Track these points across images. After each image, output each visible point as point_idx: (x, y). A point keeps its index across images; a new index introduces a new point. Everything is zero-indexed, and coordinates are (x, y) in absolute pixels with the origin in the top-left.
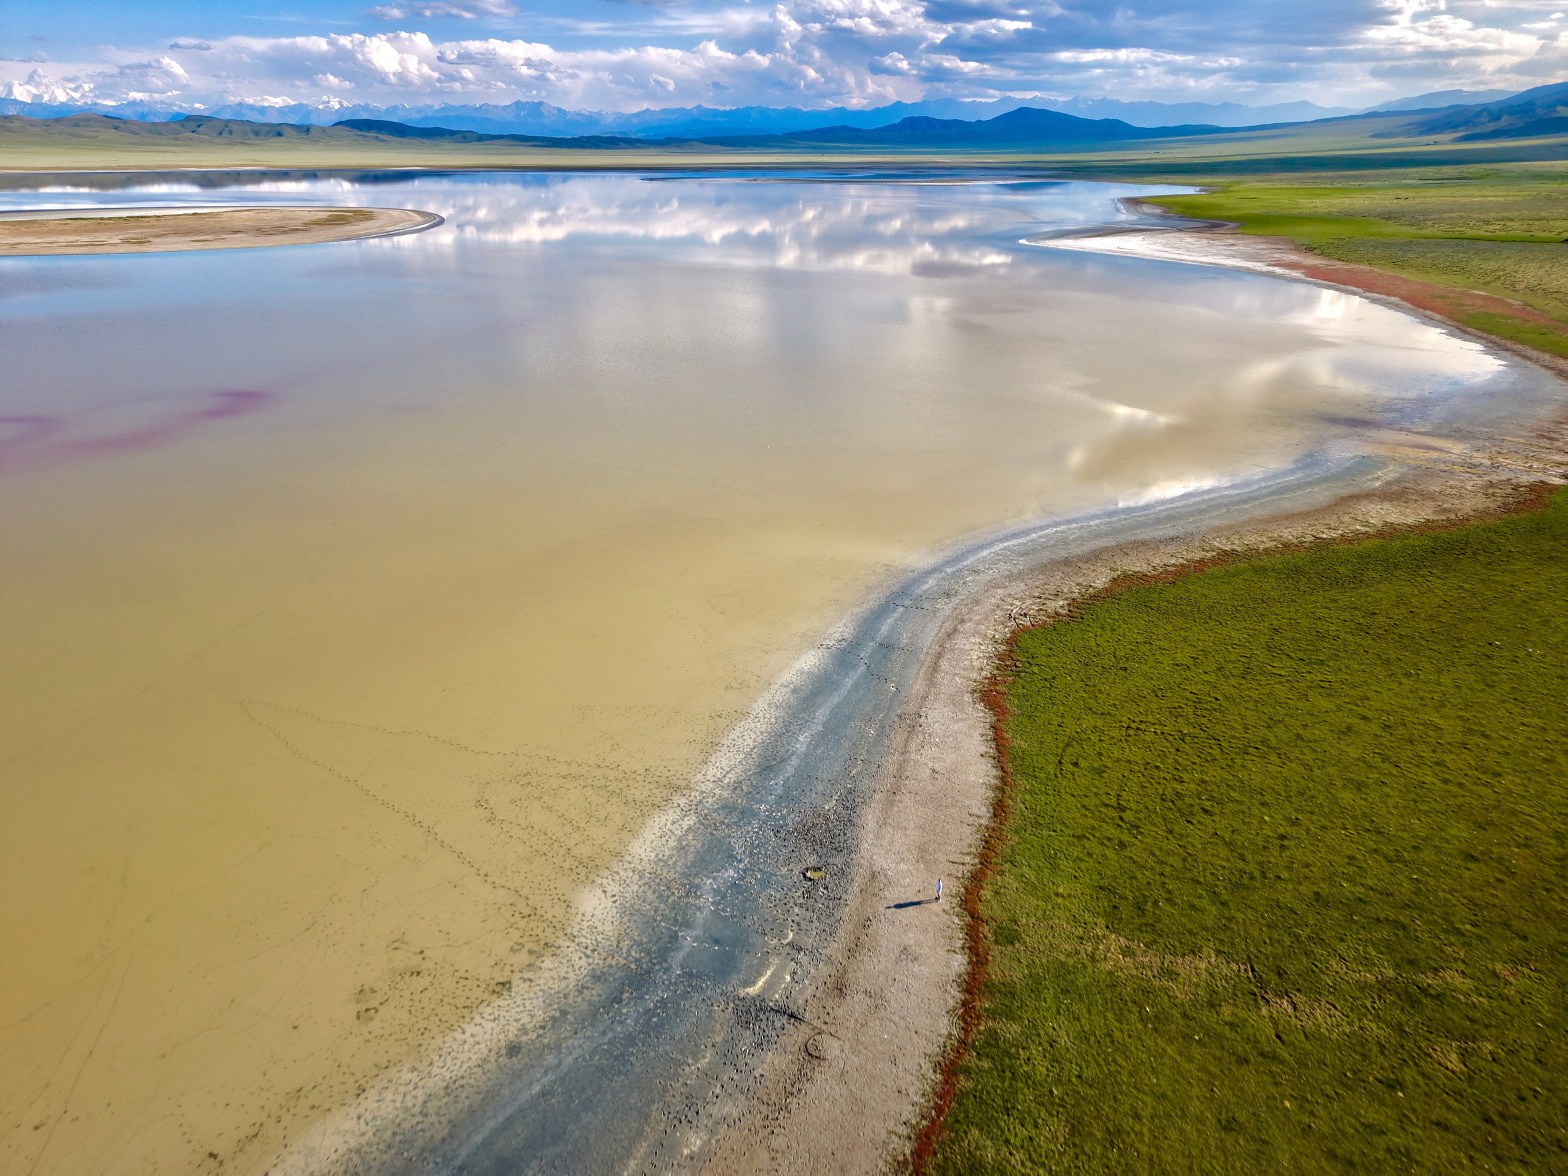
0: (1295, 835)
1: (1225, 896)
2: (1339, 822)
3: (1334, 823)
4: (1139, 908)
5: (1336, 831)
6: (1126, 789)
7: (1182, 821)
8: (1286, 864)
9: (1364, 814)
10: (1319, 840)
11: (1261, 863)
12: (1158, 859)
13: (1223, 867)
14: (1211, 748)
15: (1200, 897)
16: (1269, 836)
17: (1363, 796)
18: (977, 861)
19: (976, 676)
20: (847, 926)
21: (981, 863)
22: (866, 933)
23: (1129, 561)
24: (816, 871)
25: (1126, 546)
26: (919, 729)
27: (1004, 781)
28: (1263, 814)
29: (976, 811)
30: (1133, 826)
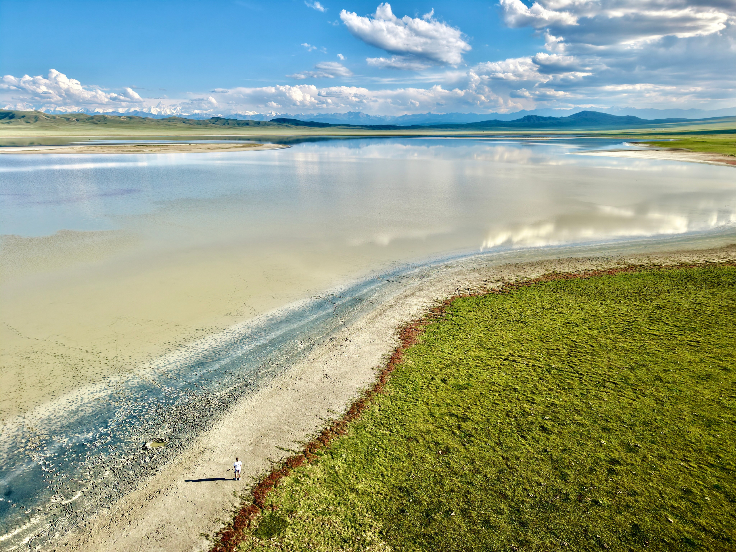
0: (629, 461)
1: (528, 515)
2: (680, 454)
3: (674, 453)
4: (427, 516)
5: (675, 462)
6: (478, 404)
7: (517, 436)
8: (609, 490)
9: (710, 450)
10: (653, 469)
11: (582, 486)
12: (475, 468)
13: (539, 484)
14: (573, 379)
15: (500, 512)
16: (600, 459)
17: (712, 432)
18: (302, 449)
19: (407, 319)
20: (134, 495)
21: (304, 452)
22: (144, 504)
23: (561, 267)
24: (158, 442)
25: (563, 260)
26: (339, 347)
27: (376, 388)
28: (601, 438)
29: (335, 408)
30: (467, 435)
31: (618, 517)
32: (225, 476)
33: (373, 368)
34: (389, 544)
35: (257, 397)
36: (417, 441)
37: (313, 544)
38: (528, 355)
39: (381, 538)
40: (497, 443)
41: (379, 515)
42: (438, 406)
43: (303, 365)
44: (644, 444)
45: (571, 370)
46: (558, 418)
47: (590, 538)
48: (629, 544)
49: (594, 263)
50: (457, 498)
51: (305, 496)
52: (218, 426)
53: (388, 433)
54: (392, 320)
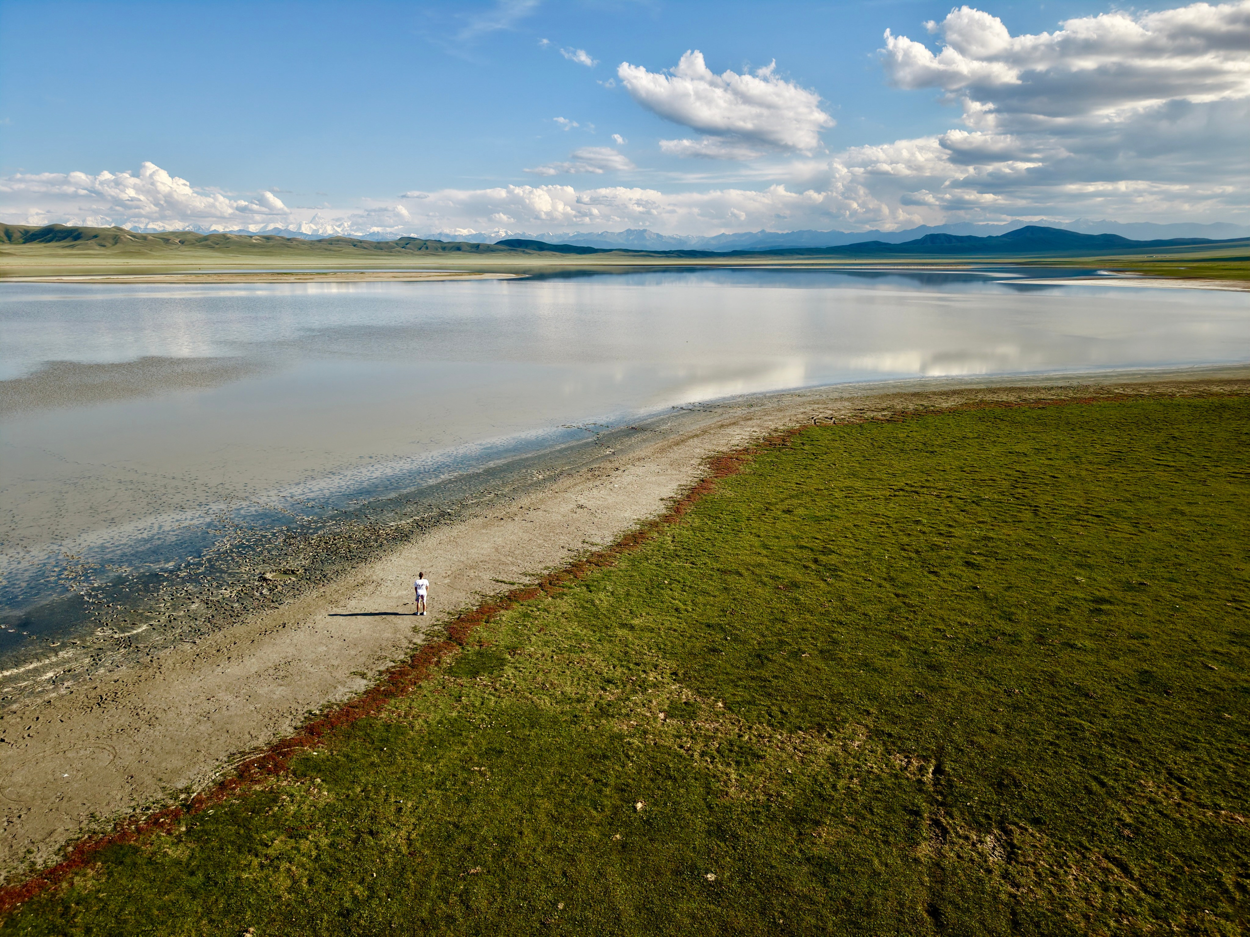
0: (1128, 600)
1: (944, 658)
2: (1224, 593)
3: (1213, 593)
4: (759, 656)
5: (1217, 603)
6: (849, 536)
7: (920, 571)
10: (1176, 610)
11: (1042, 626)
12: (845, 605)
18: (537, 582)
19: (725, 449)
20: (238, 629)
21: (540, 585)
22: (256, 639)
23: (995, 396)
24: (285, 573)
25: (999, 389)
26: (604, 478)
27: (666, 519)
28: (1075, 574)
29: (597, 540)
30: (830, 569)
31: (1113, 663)
32: (400, 611)
33: (662, 500)
34: (688, 686)
35: (462, 527)
36: (741, 575)
37: (552, 684)
38: (940, 485)
39: (675, 680)
40: (885, 579)
41: (671, 653)
42: (778, 538)
43: (541, 495)
44: (1156, 582)
45: (1019, 502)
46: (996, 553)
47: (1062, 686)
48: (1136, 693)
49: (1053, 392)
50: (813, 638)
51: (540, 631)
52: (390, 557)
53: (688, 565)
54: (698, 450)
